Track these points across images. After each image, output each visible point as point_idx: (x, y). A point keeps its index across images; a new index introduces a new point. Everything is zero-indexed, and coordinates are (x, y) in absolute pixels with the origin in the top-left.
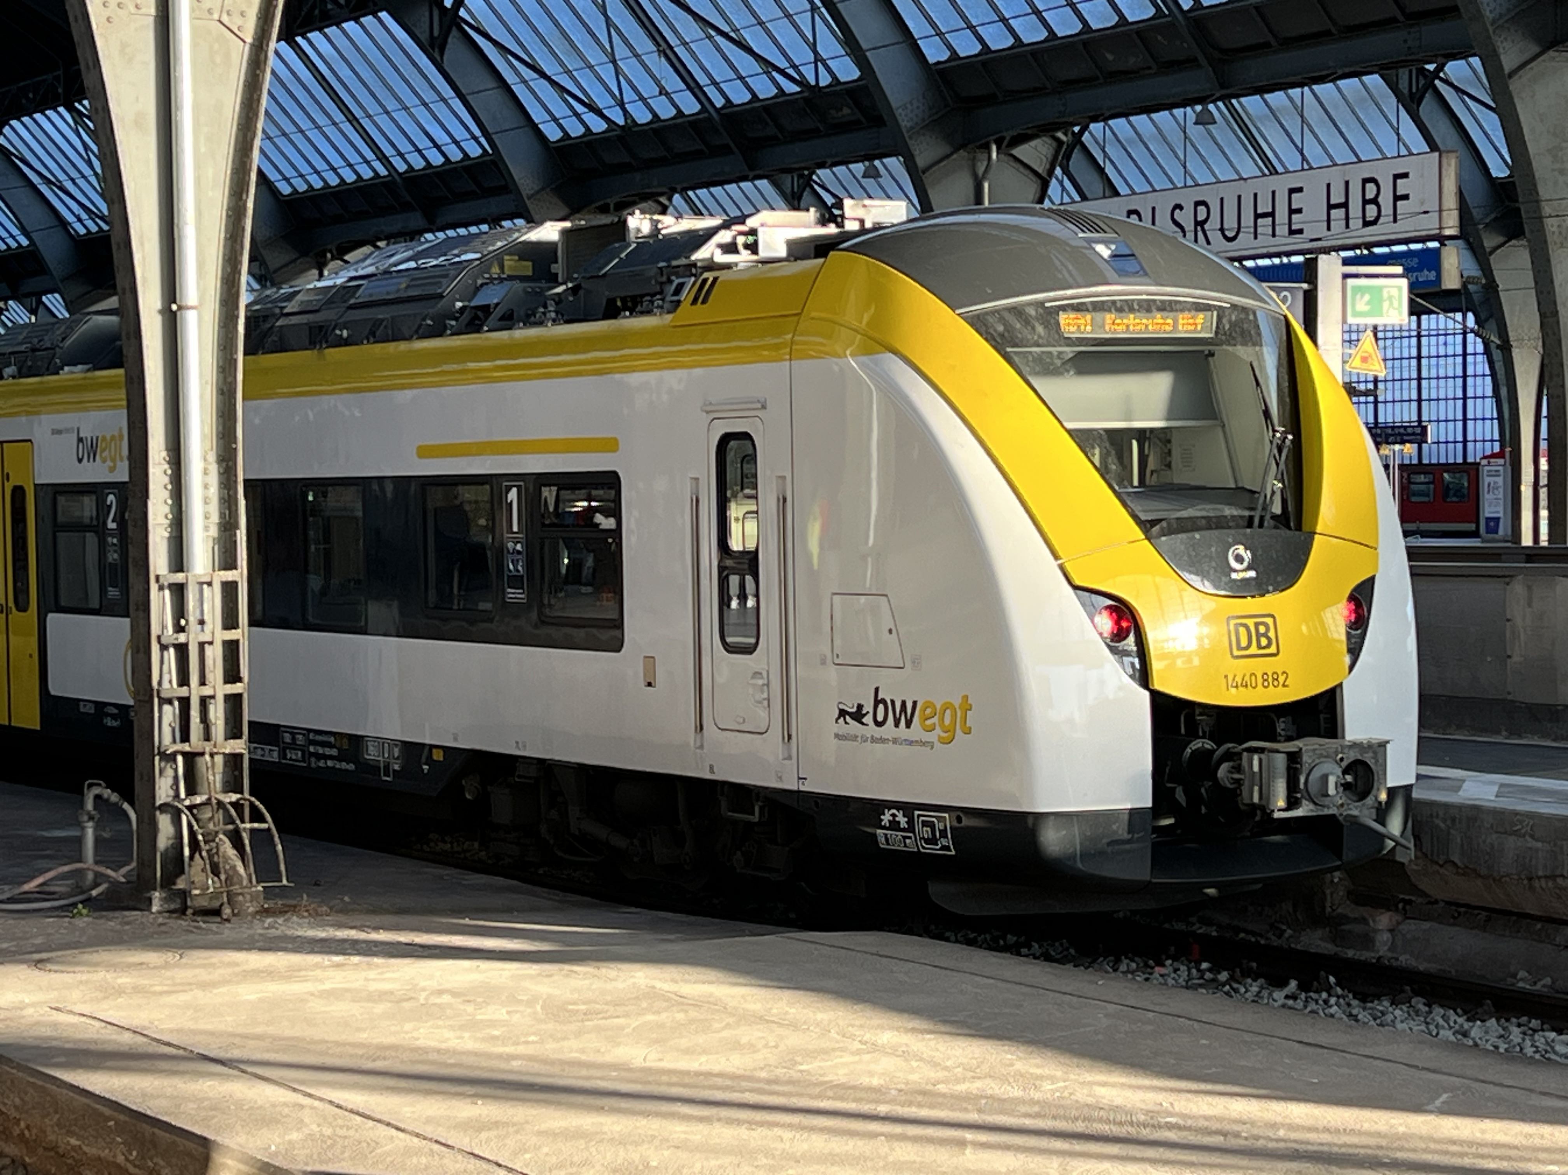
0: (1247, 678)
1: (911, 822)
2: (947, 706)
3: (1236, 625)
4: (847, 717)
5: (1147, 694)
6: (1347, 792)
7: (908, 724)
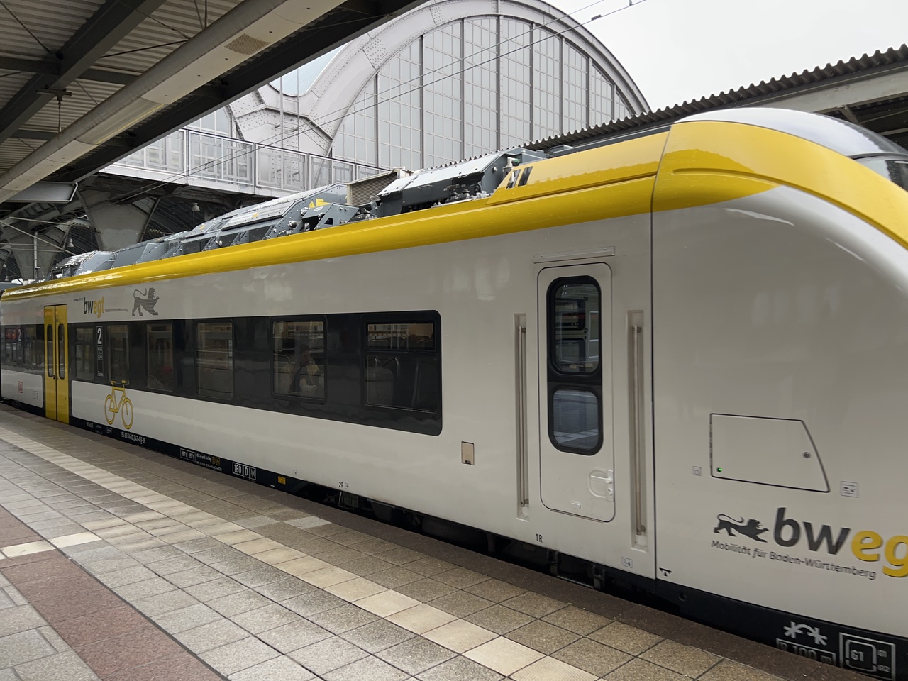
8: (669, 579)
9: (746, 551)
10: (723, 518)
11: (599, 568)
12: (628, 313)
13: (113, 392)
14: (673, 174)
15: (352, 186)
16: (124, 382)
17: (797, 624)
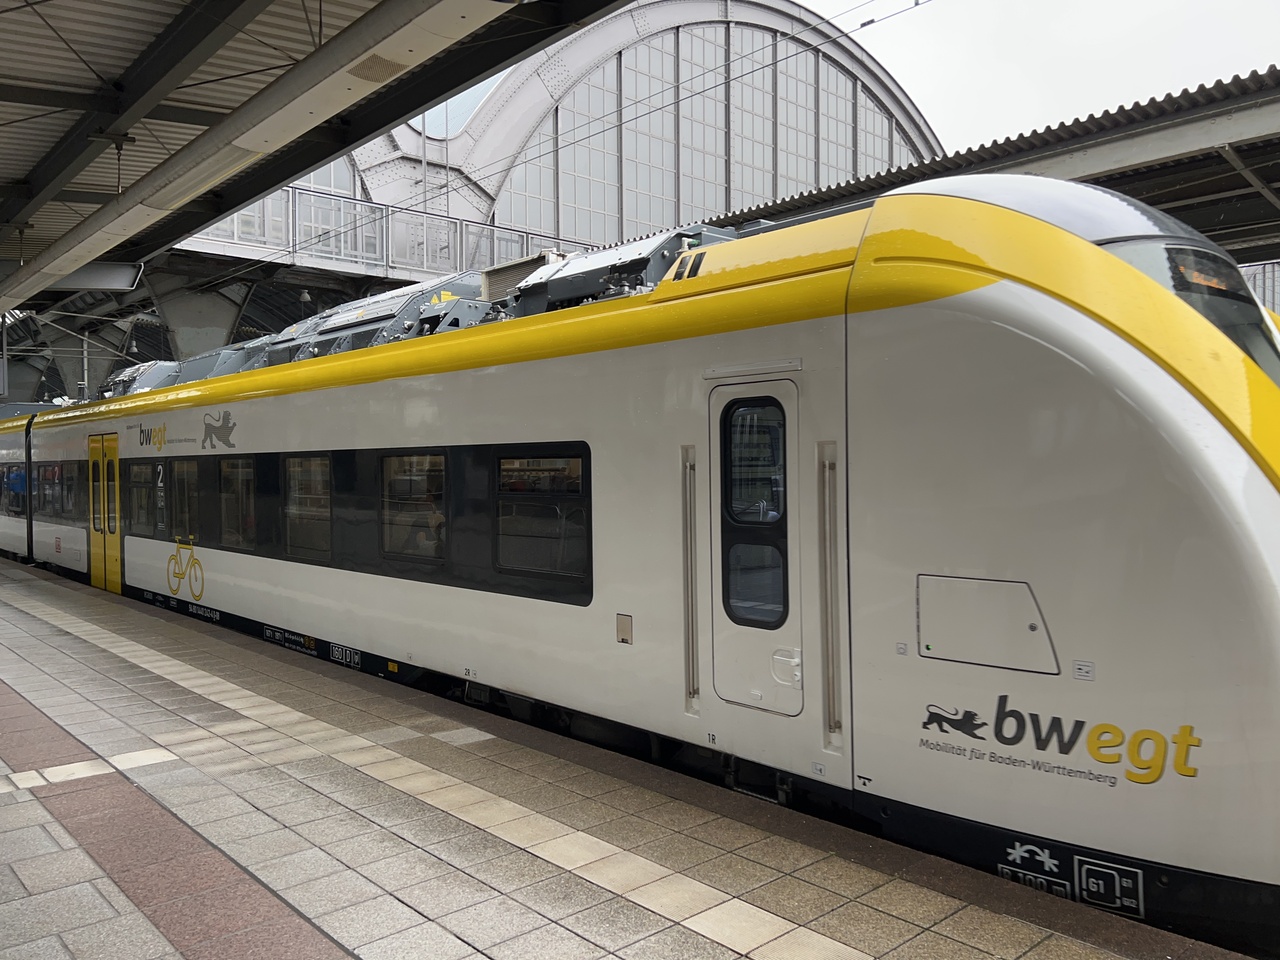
8: (868, 789)
9: (961, 751)
10: (933, 709)
11: (785, 776)
12: (818, 445)
13: (178, 551)
14: (873, 264)
15: (489, 274)
16: (191, 537)
17: (1022, 845)
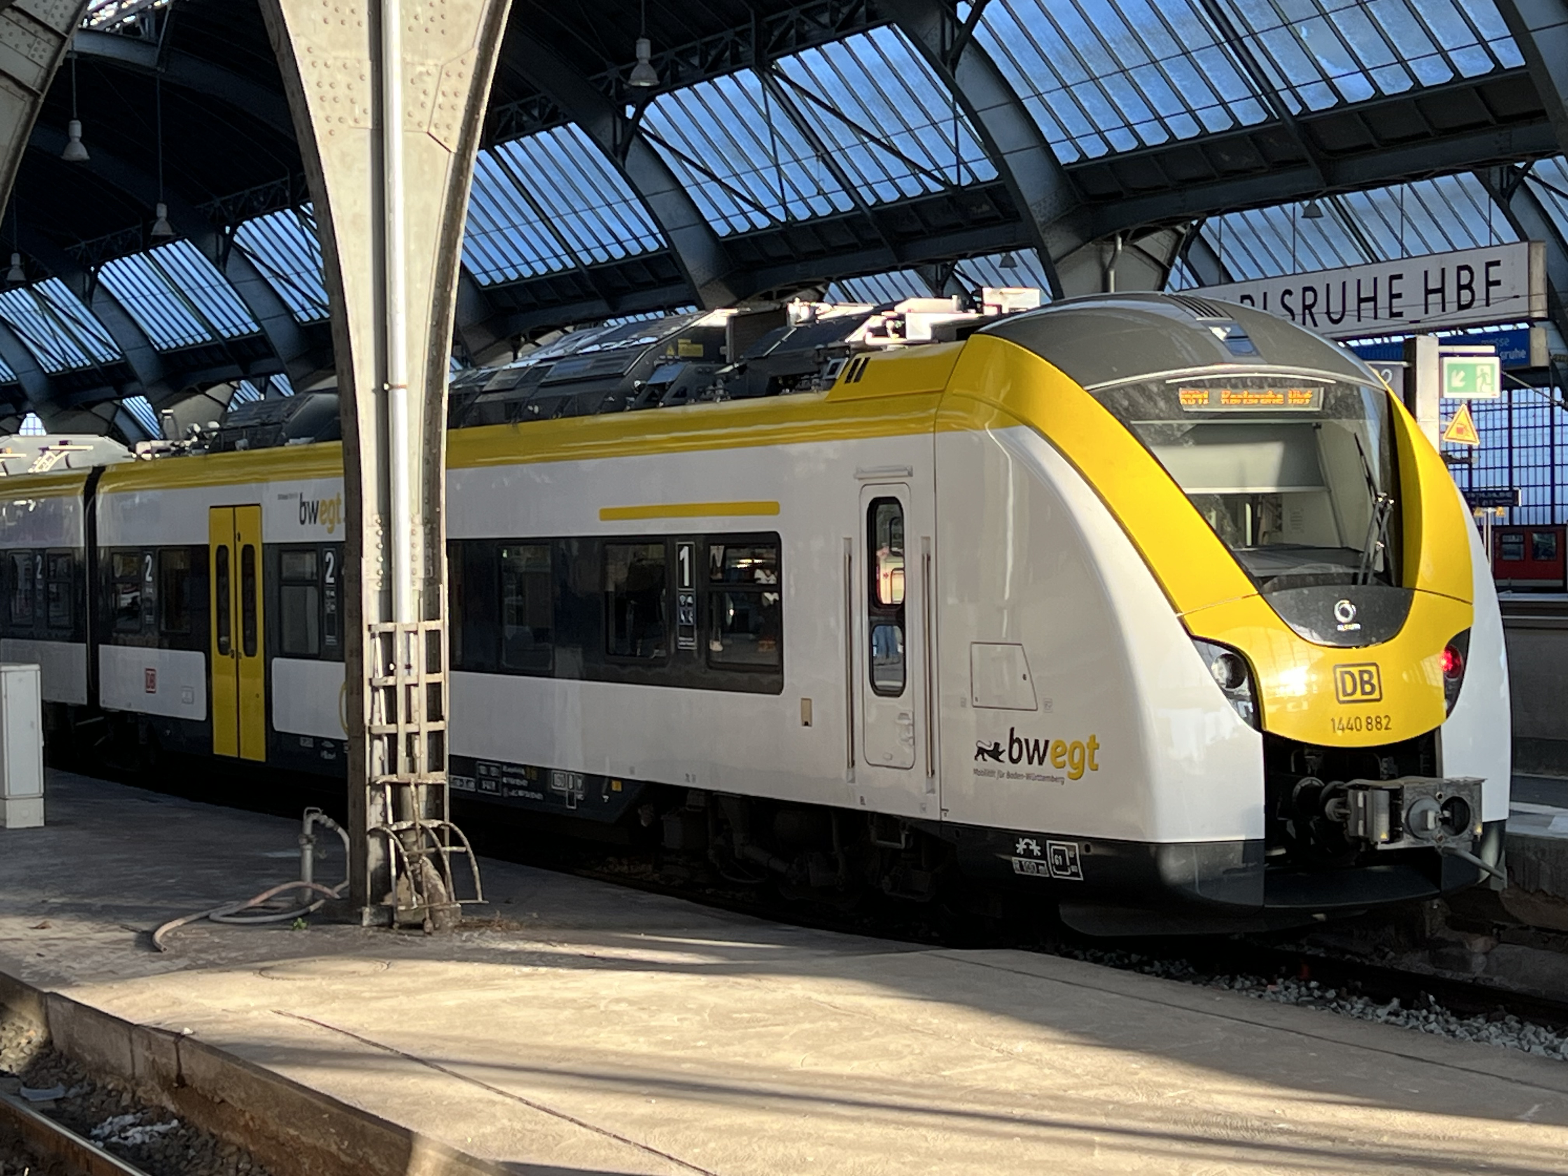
0: (1352, 721)
1: (1043, 851)
2: (1076, 745)
3: (1343, 674)
4: (986, 756)
5: (1260, 736)
6: (1446, 827)
7: (1041, 762)
